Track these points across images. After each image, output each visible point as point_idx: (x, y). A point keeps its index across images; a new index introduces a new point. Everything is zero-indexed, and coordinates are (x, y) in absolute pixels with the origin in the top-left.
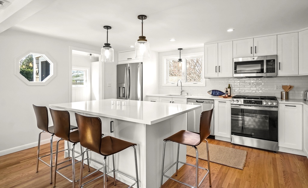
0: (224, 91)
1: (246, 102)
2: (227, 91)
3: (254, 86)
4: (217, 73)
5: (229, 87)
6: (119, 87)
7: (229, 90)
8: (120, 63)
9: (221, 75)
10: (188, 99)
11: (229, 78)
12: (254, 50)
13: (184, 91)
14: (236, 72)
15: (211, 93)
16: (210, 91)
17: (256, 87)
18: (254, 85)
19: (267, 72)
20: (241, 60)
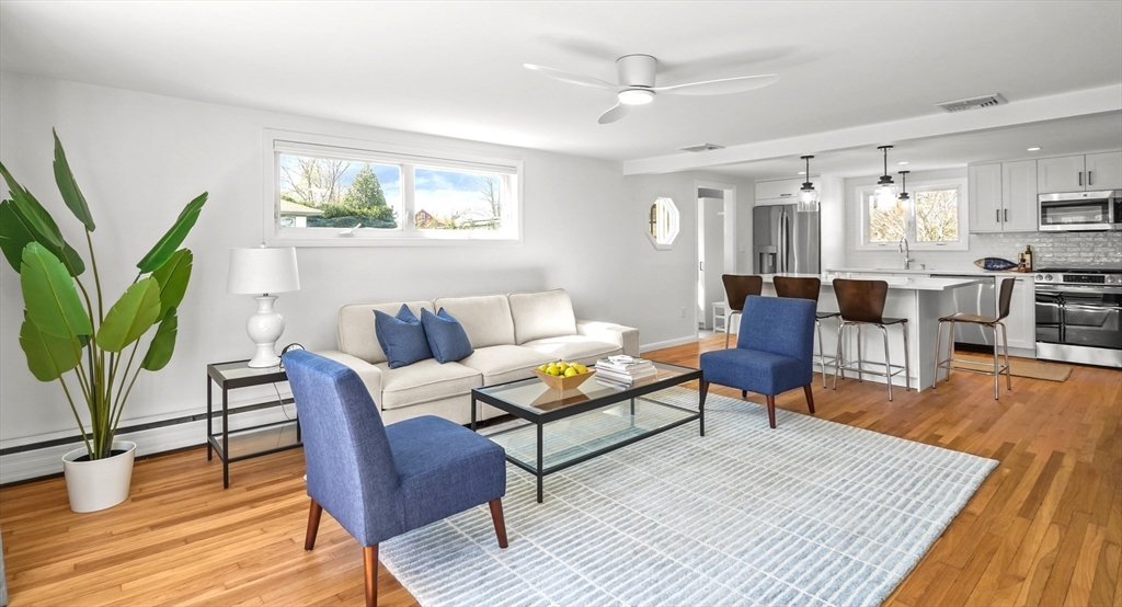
0: (1016, 260)
1: (1069, 279)
2: (1023, 260)
3: (1089, 249)
4: (1000, 224)
5: (1029, 252)
6: (761, 254)
7: (1027, 257)
8: (758, 204)
9: (1008, 227)
11: (1026, 234)
12: (1085, 178)
14: (1044, 223)
15: (983, 264)
16: (979, 261)
20: (1055, 197)
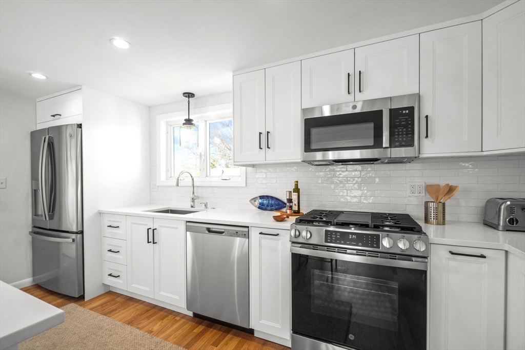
1: (331, 237)
2: (290, 201)
3: (356, 186)
4: (263, 151)
5: (297, 190)
6: (35, 191)
7: (294, 197)
9: (273, 156)
10: (188, 224)
12: (355, 81)
13: (198, 198)
14: (308, 148)
16: (254, 199)
17: (361, 190)
18: (357, 182)
19: (392, 144)
